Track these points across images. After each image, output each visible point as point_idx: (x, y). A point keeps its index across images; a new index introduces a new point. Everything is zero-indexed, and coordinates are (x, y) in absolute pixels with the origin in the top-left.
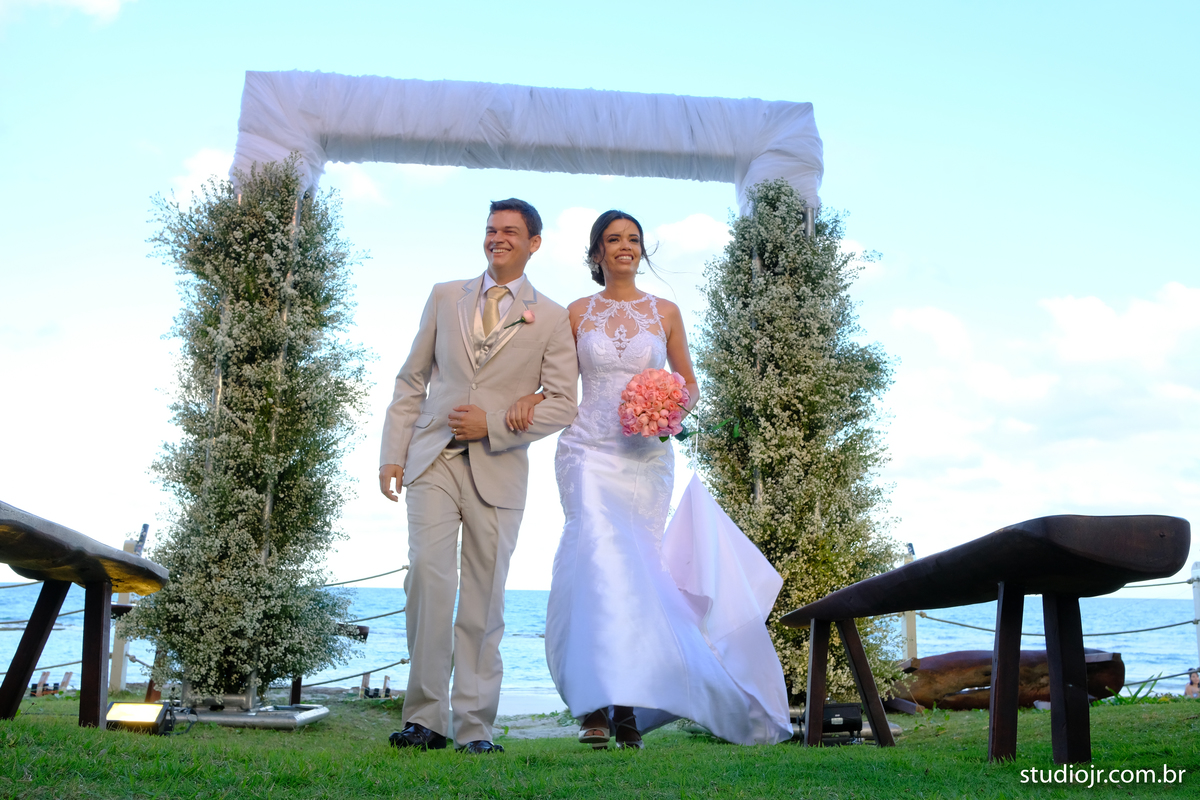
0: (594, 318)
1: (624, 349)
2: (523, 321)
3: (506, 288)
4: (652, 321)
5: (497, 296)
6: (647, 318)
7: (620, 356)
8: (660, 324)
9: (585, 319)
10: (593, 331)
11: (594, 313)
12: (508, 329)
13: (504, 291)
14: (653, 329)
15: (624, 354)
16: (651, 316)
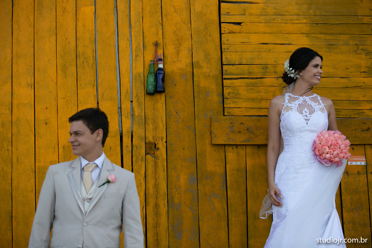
0: (290, 105)
1: (309, 120)
2: (108, 182)
3: (95, 163)
4: (321, 107)
5: (90, 169)
6: (318, 105)
7: (307, 124)
8: (324, 108)
9: (285, 106)
10: (290, 111)
11: (289, 102)
12: (101, 188)
13: (94, 166)
14: (322, 110)
15: (309, 122)
16: (319, 104)
